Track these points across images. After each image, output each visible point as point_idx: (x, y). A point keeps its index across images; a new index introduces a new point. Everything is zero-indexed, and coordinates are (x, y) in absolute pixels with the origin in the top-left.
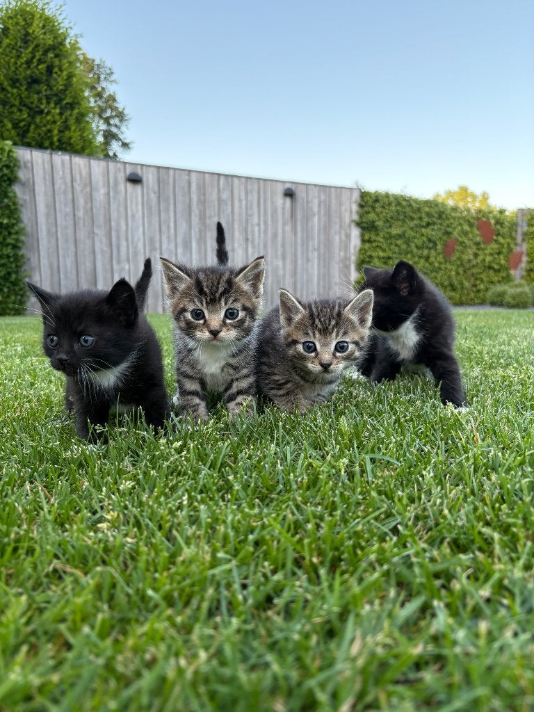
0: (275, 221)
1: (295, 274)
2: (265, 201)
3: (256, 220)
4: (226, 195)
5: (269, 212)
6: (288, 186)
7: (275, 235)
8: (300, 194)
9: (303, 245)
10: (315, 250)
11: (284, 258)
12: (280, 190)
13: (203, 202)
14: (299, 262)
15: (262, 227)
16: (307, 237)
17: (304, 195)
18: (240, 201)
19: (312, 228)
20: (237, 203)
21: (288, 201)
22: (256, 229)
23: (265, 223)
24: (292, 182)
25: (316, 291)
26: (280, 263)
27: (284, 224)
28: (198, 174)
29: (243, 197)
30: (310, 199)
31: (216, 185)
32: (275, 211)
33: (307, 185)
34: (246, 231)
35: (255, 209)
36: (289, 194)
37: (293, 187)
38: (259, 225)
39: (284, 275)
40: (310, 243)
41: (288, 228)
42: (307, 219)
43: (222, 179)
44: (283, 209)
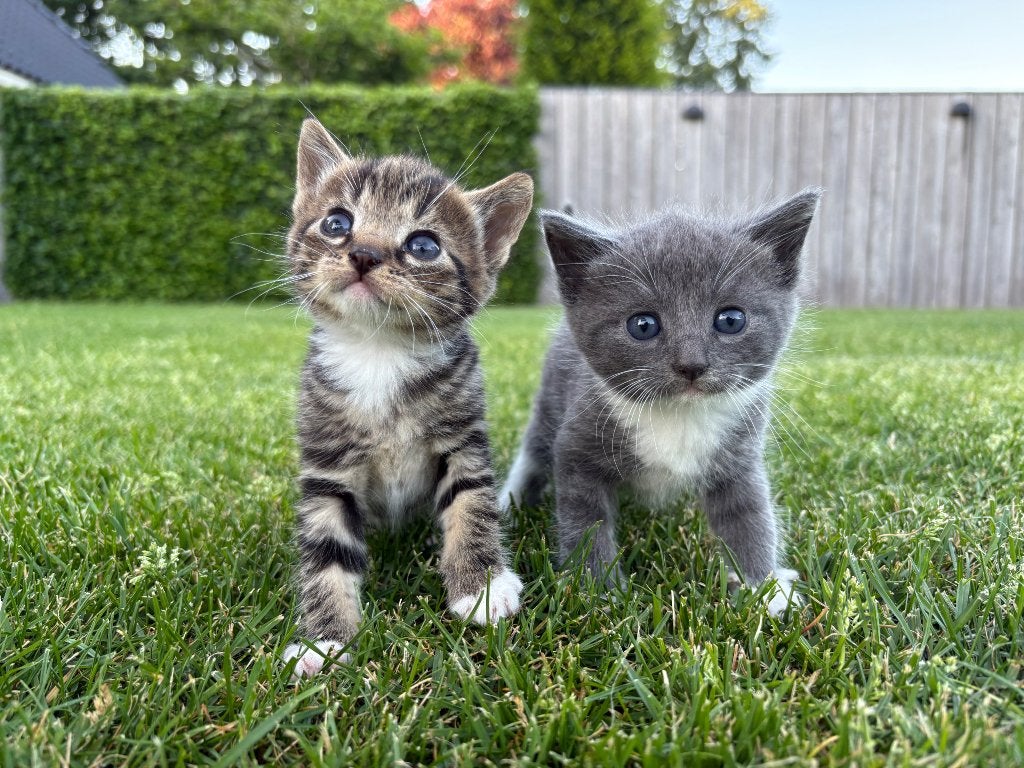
0: (930, 158)
1: (965, 245)
2: (913, 128)
3: (893, 159)
4: (840, 125)
5: (920, 144)
6: (959, 99)
7: (929, 183)
8: (985, 112)
9: (984, 194)
10: (1009, 203)
11: (944, 219)
12: (944, 106)
13: (800, 140)
14: (976, 225)
15: (905, 169)
16: (995, 182)
17: (992, 112)
18: (866, 131)
19: (1006, 167)
20: (859, 136)
21: (959, 125)
22: (893, 174)
23: (912, 164)
24: (969, 94)
25: (1007, 273)
26: (936, 228)
27: (949, 163)
28: (793, 98)
29: (871, 122)
30: (1004, 116)
31: (823, 112)
32: (931, 143)
33: (999, 95)
34: (873, 179)
35: (894, 141)
36: (963, 112)
37: (970, 101)
38: (898, 169)
39: (942, 251)
40: (1001, 194)
41: (957, 170)
42: (996, 151)
43: (836, 104)
44: (948, 140)
